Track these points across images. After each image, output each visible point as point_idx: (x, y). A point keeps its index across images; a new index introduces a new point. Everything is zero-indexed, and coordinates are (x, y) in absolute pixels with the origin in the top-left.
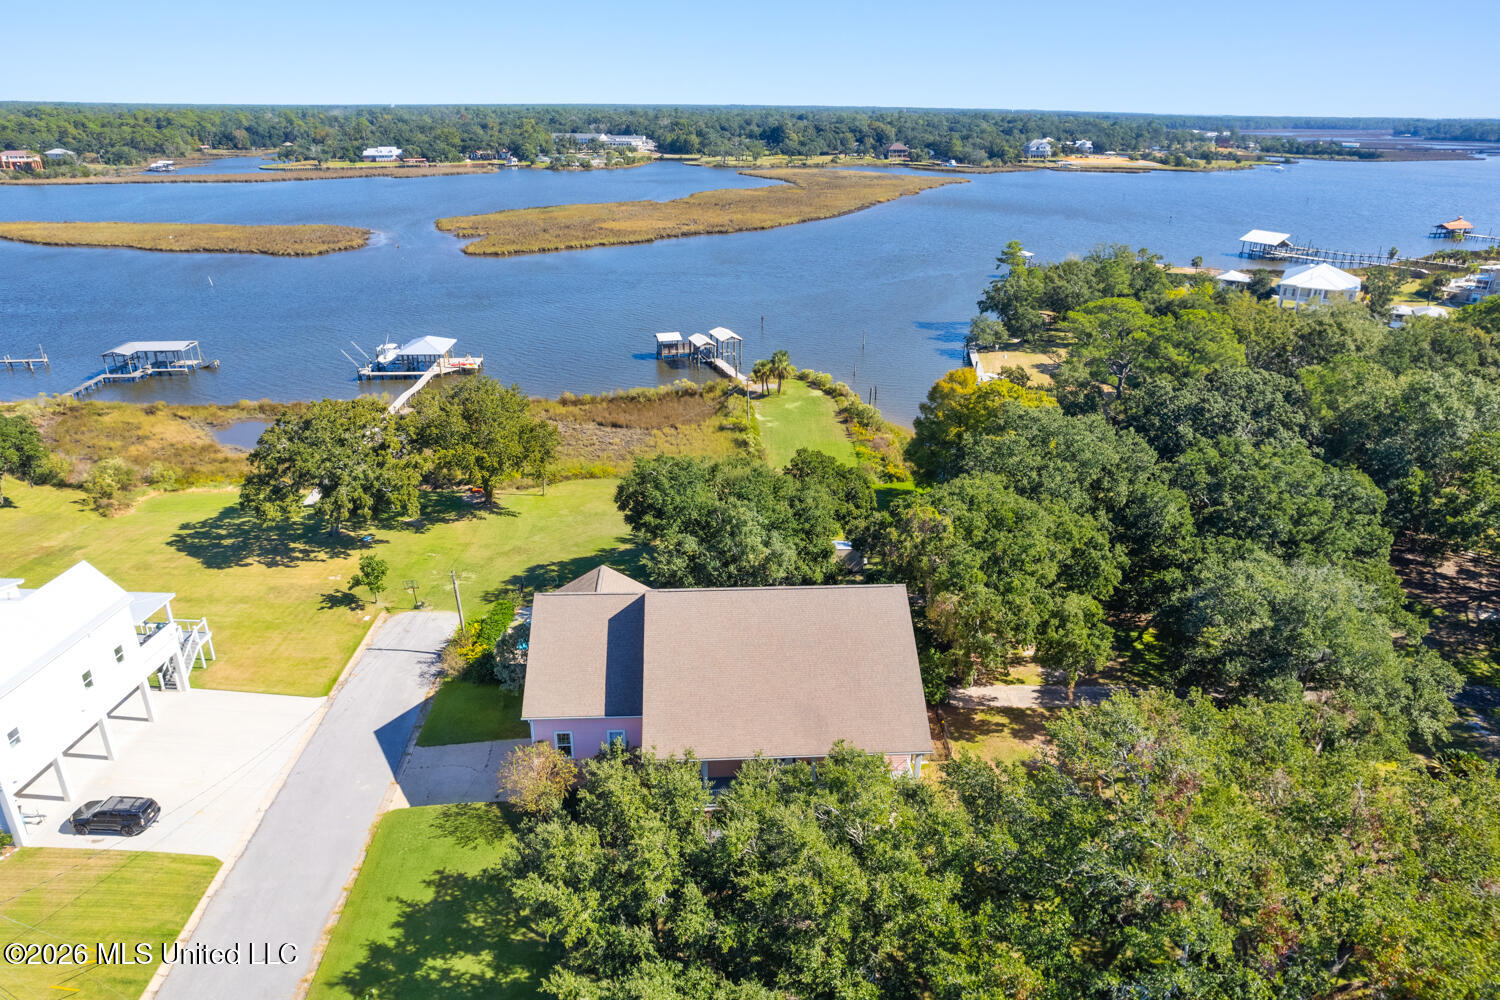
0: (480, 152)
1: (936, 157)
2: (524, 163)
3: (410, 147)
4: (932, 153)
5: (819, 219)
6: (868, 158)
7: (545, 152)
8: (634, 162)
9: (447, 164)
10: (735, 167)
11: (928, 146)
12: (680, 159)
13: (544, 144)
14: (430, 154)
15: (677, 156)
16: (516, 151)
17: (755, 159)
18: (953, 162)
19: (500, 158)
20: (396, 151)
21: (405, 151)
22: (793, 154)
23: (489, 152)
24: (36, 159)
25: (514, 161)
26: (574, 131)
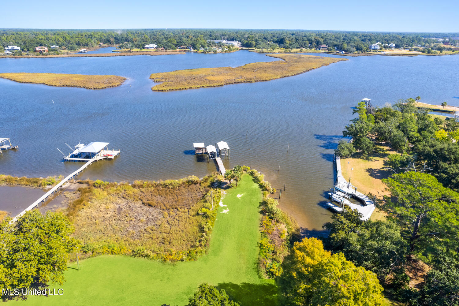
0: (182, 47)
1: (337, 50)
2: (196, 50)
3: (159, 45)
4: (336, 48)
6: (313, 50)
7: (203, 46)
8: (232, 50)
9: (171, 50)
10: (266, 53)
11: (335, 46)
13: (203, 44)
14: (166, 47)
15: (247, 48)
16: (194, 46)
17: (273, 50)
18: (343, 52)
19: (188, 48)
20: (155, 46)
21: (158, 46)
22: (287, 48)
23: (185, 46)
24: (46, 49)
25: (192, 50)
26: (215, 39)
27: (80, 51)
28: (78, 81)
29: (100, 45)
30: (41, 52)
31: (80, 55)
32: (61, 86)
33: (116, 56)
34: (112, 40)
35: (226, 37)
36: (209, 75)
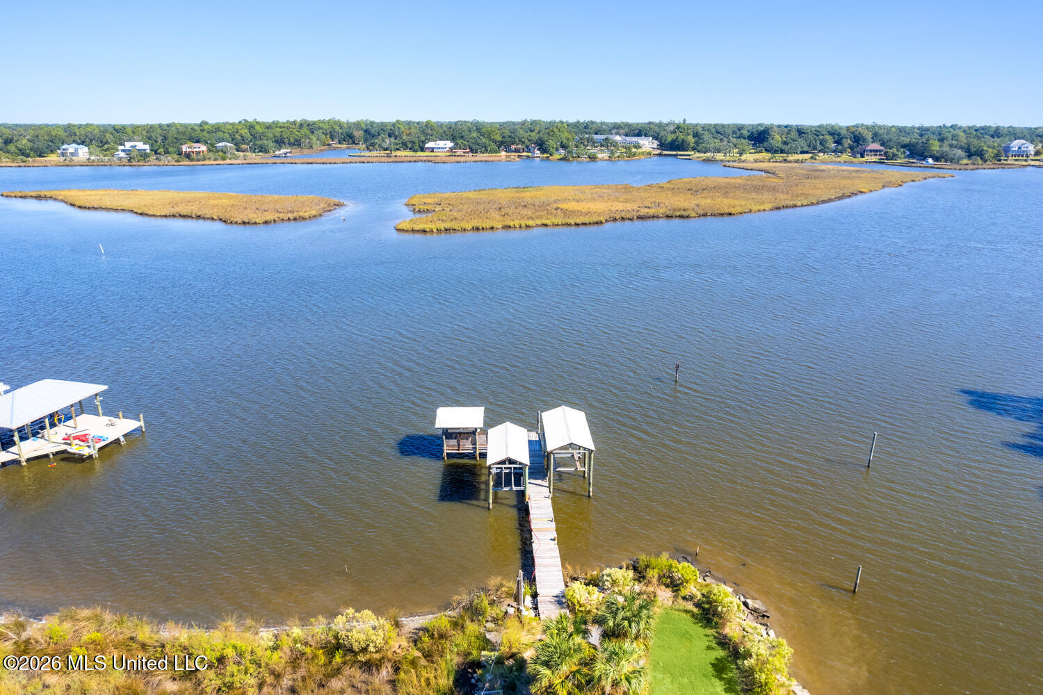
0: (513, 147)
1: (911, 156)
2: (545, 155)
3: (460, 142)
4: (908, 153)
5: (796, 206)
6: (845, 157)
7: (564, 146)
8: (634, 155)
9: (486, 154)
10: (722, 161)
11: (904, 146)
12: (676, 155)
14: (474, 147)
15: (674, 153)
16: (542, 146)
17: (741, 156)
18: (930, 160)
19: (529, 151)
20: (449, 144)
21: (456, 144)
22: (776, 152)
23: (519, 146)
24: (204, 148)
25: (537, 153)
26: (596, 134)
27: (277, 153)
29: (329, 145)
30: (188, 156)
31: (273, 160)
34: (358, 134)
35: (621, 131)
36: (566, 200)
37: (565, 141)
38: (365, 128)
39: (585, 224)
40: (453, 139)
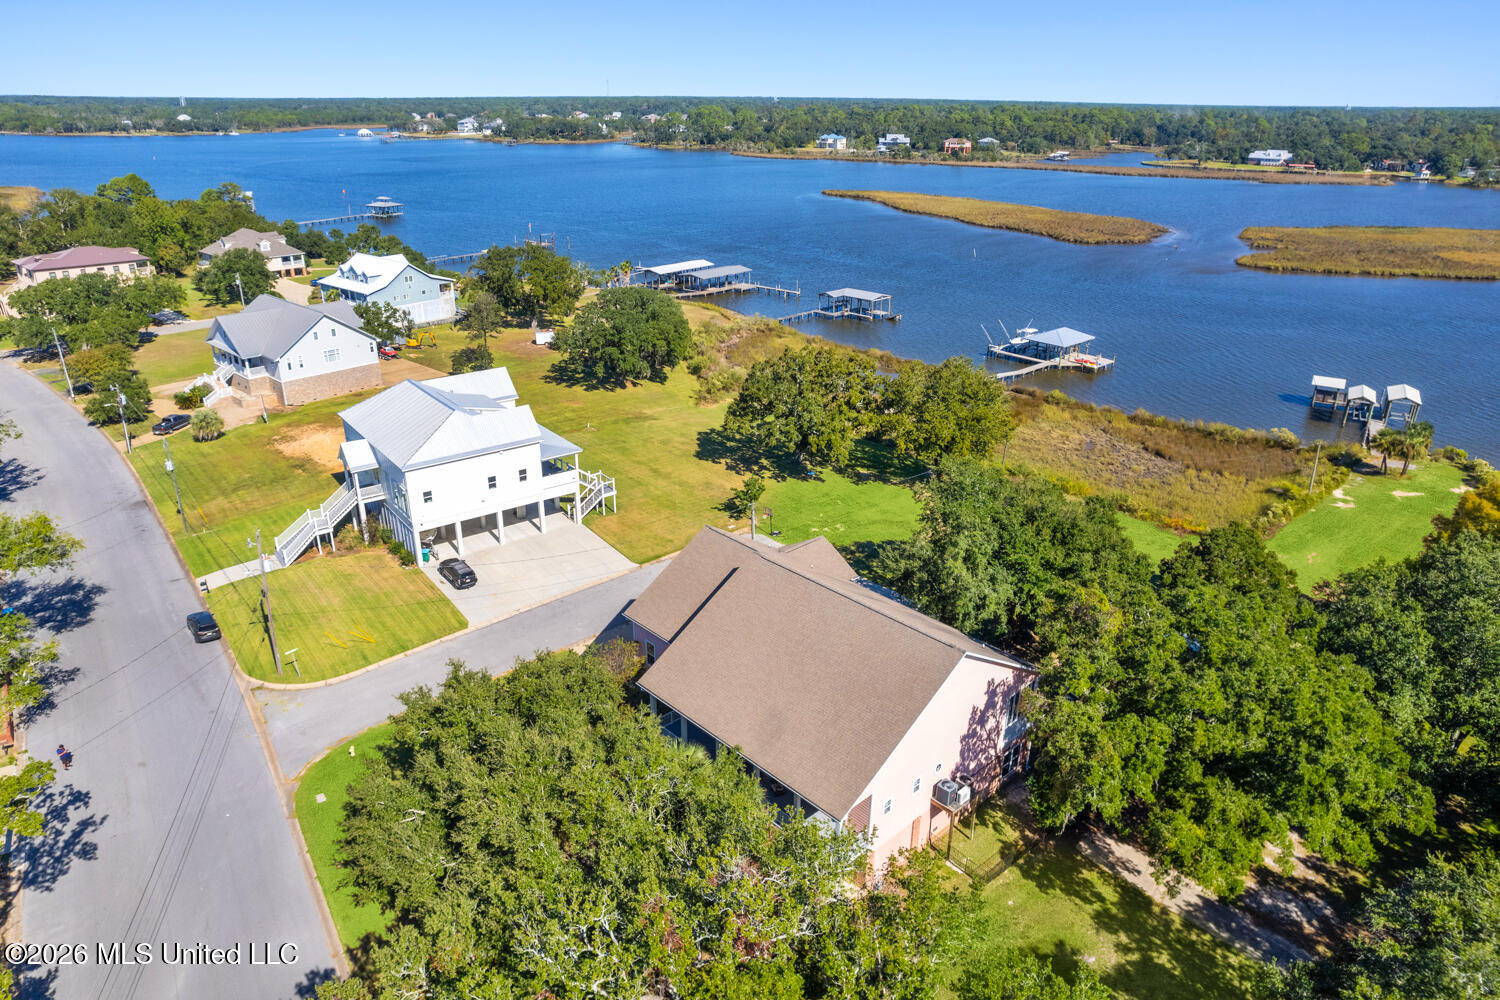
0: (1388, 162)
2: (1439, 177)
3: (1302, 153)
7: (1475, 164)
9: (1340, 172)
14: (1323, 161)
16: (1436, 164)
19: (1412, 169)
20: (1285, 155)
21: (1296, 156)
23: (1398, 162)
24: (968, 145)
25: (1426, 173)
27: (1052, 155)
28: (1036, 221)
29: (1108, 144)
30: (955, 154)
31: (1051, 165)
32: (993, 227)
33: (1150, 175)
34: (1150, 132)
36: (1451, 248)
37: (1480, 155)
38: (1159, 122)
39: (1470, 278)
40: (1292, 147)
